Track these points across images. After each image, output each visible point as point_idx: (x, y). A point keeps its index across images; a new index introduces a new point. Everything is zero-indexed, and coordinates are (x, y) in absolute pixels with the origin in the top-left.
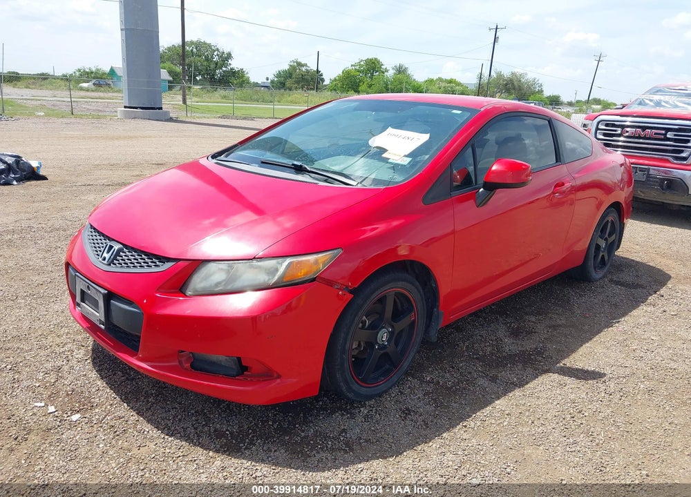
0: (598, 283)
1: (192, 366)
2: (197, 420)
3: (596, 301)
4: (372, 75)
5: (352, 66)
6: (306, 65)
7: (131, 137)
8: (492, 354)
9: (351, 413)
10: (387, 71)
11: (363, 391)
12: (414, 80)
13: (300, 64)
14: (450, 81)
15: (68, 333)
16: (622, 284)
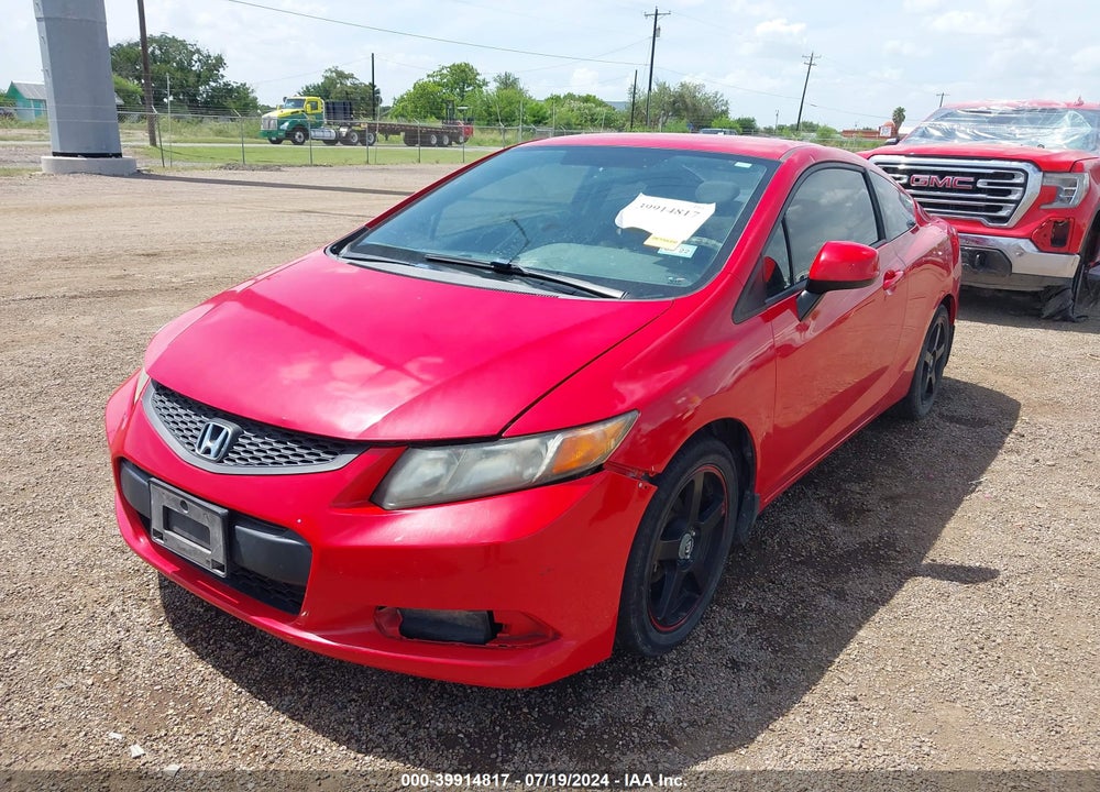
0: (925, 421)
1: (402, 632)
2: (400, 719)
3: (934, 451)
4: (462, 90)
5: (428, 76)
6: (351, 76)
7: (78, 208)
8: (821, 553)
9: (648, 679)
10: (485, 83)
11: (663, 639)
12: (530, 98)
13: (341, 75)
14: (587, 99)
15: (106, 577)
16: (959, 420)
